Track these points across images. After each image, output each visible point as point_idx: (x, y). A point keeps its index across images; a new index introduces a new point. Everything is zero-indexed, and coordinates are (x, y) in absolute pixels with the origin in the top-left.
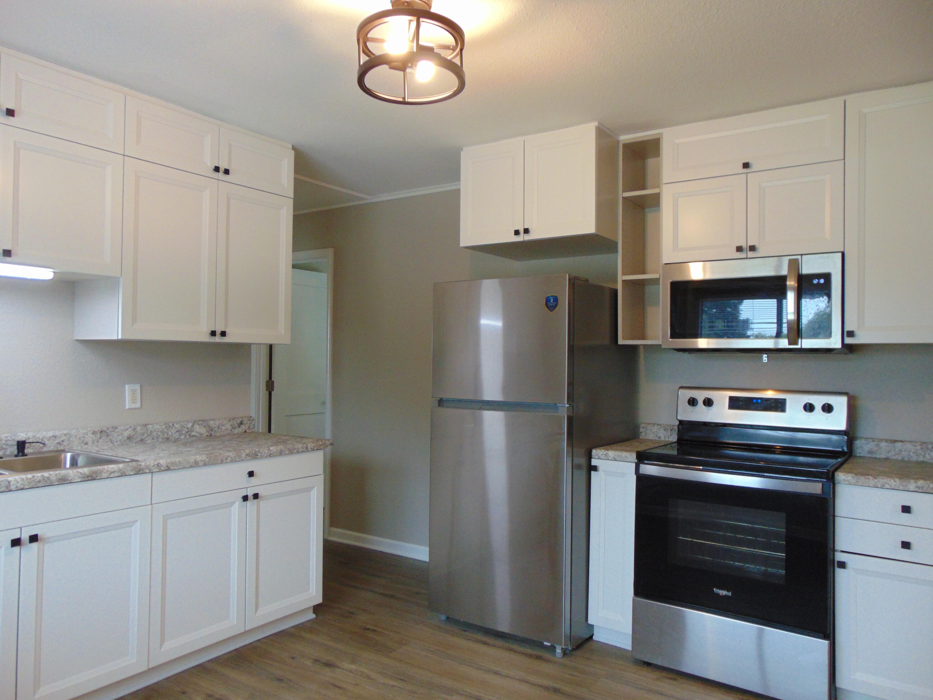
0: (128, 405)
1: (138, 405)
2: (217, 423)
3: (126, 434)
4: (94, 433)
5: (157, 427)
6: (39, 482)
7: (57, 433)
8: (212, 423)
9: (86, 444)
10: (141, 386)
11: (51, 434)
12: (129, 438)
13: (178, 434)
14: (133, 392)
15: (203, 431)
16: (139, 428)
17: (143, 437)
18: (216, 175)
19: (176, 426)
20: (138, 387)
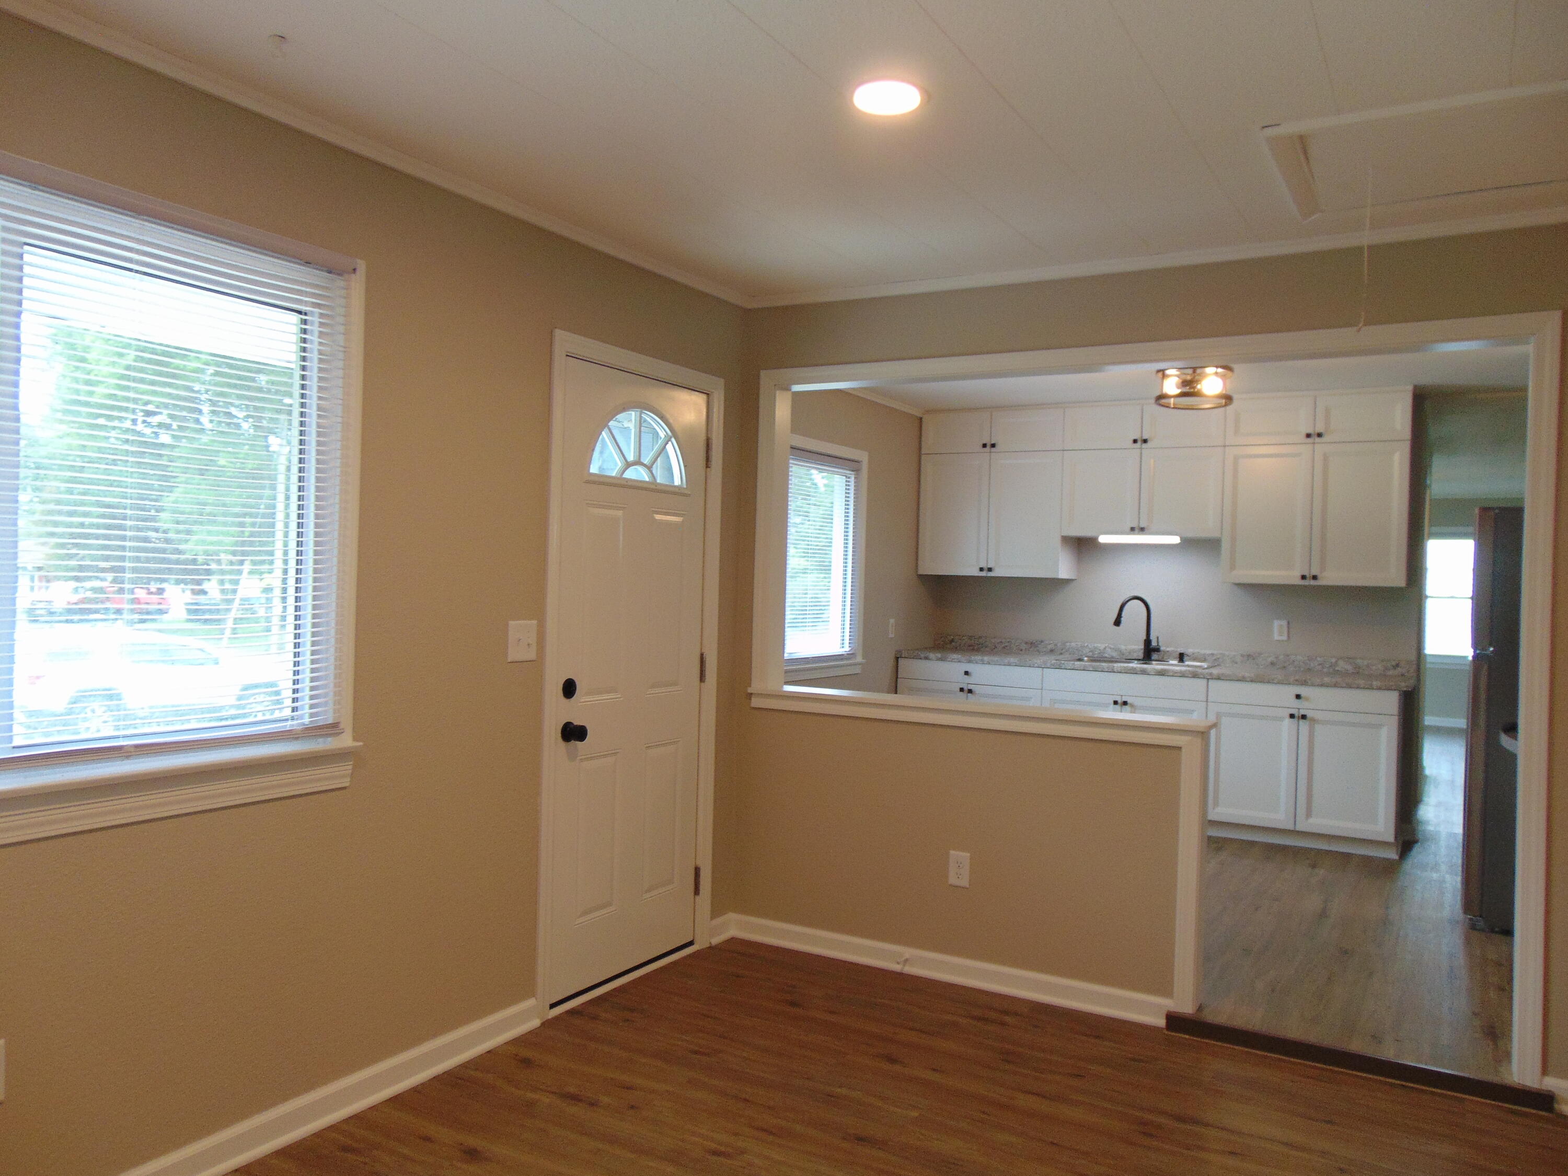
0: (1276, 637)
1: (1285, 638)
2: (1365, 663)
3: (1270, 660)
4: (1242, 656)
5: (1299, 658)
6: (1130, 670)
7: (1215, 652)
8: (1359, 661)
9: (1236, 663)
10: (1288, 623)
11: (1210, 652)
12: (1272, 664)
13: (1320, 666)
14: (1281, 626)
15: (1349, 668)
16: (1281, 657)
17: (1286, 665)
18: (1309, 440)
19: (1319, 659)
20: (1284, 623)
